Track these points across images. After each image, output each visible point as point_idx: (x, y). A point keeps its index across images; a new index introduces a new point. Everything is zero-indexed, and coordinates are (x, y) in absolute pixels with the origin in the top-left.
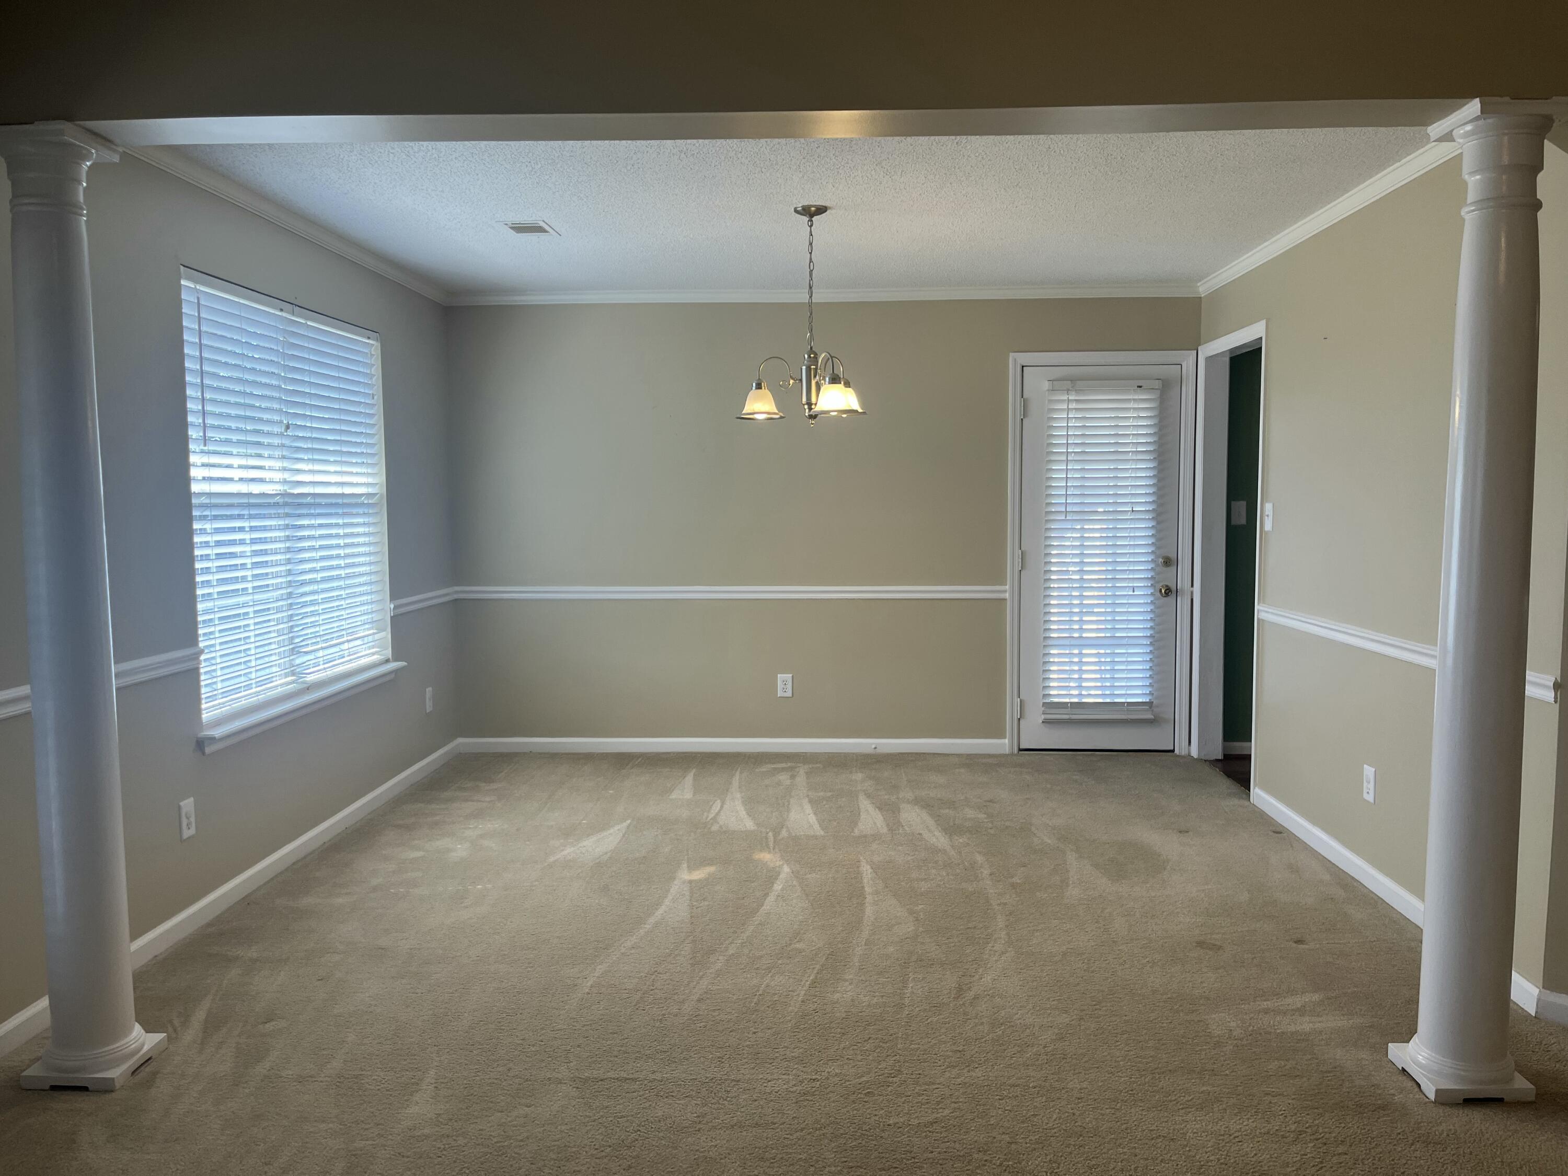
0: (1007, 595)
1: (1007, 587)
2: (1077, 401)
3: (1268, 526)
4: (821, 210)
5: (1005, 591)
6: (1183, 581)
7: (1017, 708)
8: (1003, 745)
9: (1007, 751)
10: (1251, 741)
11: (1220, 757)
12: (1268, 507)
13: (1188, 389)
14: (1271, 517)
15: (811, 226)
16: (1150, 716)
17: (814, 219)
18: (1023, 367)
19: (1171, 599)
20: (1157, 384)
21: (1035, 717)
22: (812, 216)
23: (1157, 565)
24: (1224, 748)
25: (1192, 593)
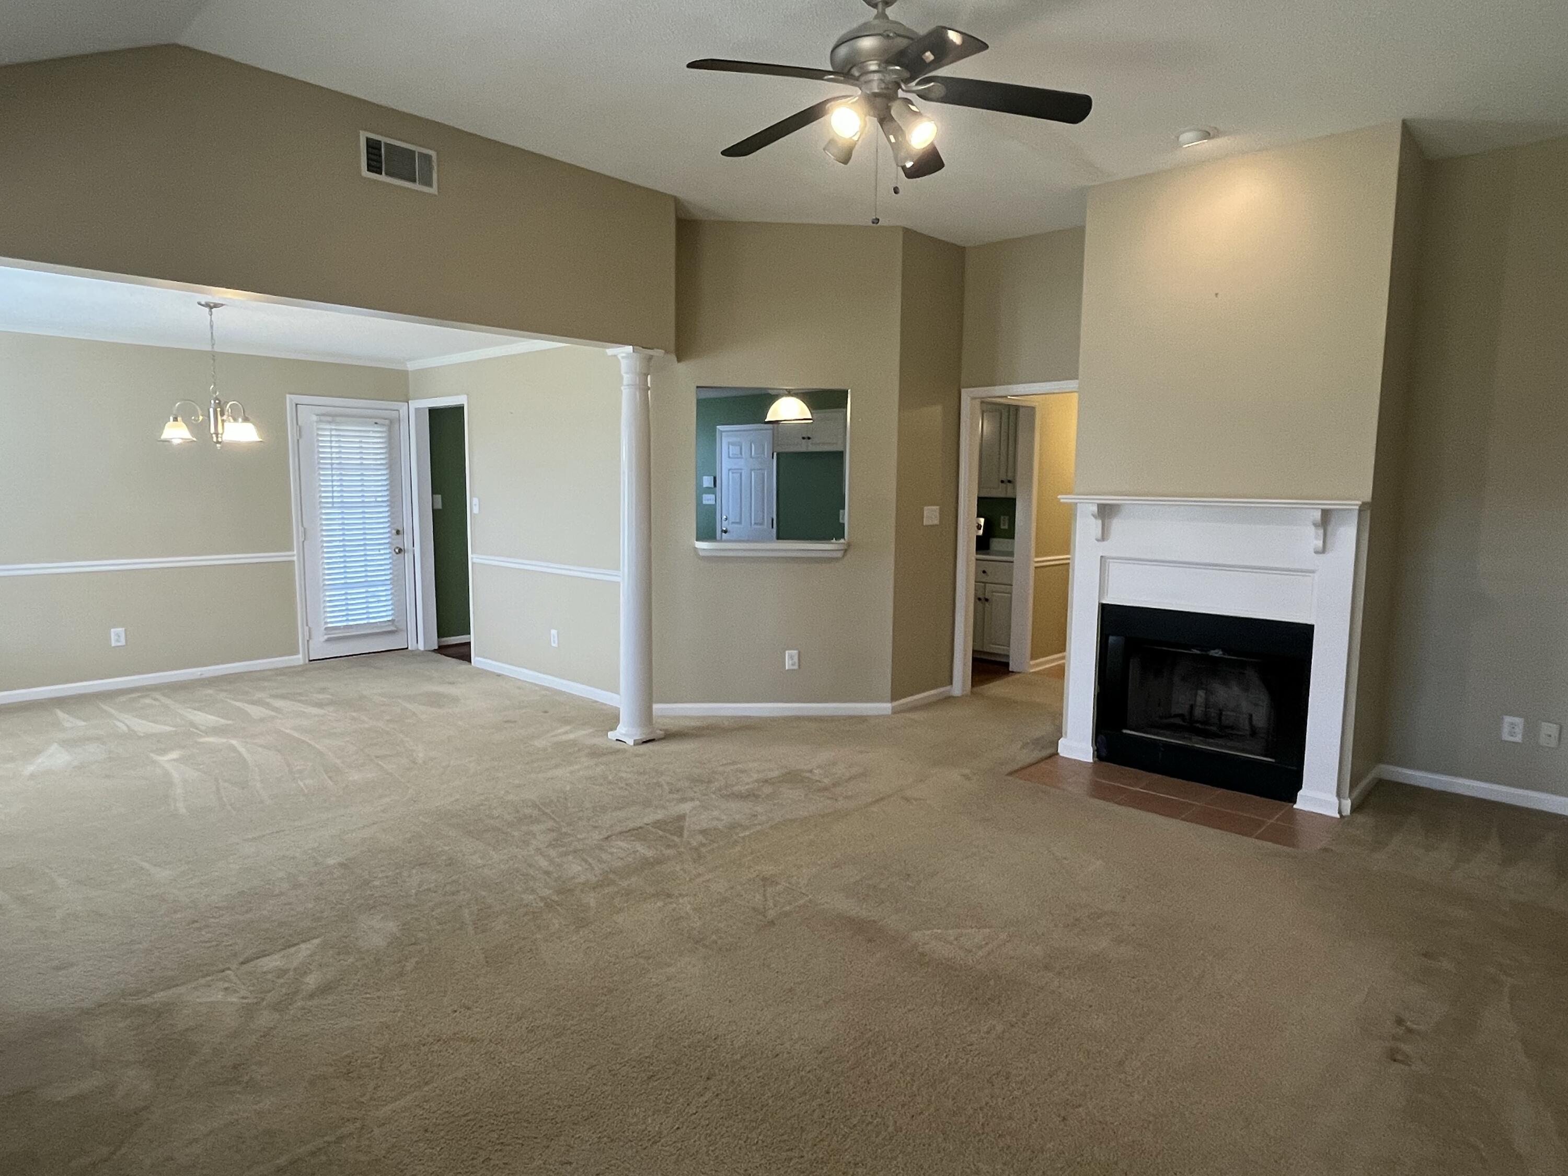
0: (295, 558)
1: (295, 552)
2: (336, 430)
3: (476, 510)
4: (216, 306)
5: (293, 556)
6: (407, 545)
7: (307, 634)
8: (299, 659)
9: (301, 662)
10: (470, 634)
11: (436, 648)
12: (475, 501)
13: (404, 426)
14: (478, 506)
15: (211, 315)
16: (393, 628)
17: (213, 310)
18: (297, 404)
19: (401, 555)
20: (387, 422)
21: (319, 638)
22: (211, 308)
23: (392, 535)
24: (439, 642)
25: (414, 551)
